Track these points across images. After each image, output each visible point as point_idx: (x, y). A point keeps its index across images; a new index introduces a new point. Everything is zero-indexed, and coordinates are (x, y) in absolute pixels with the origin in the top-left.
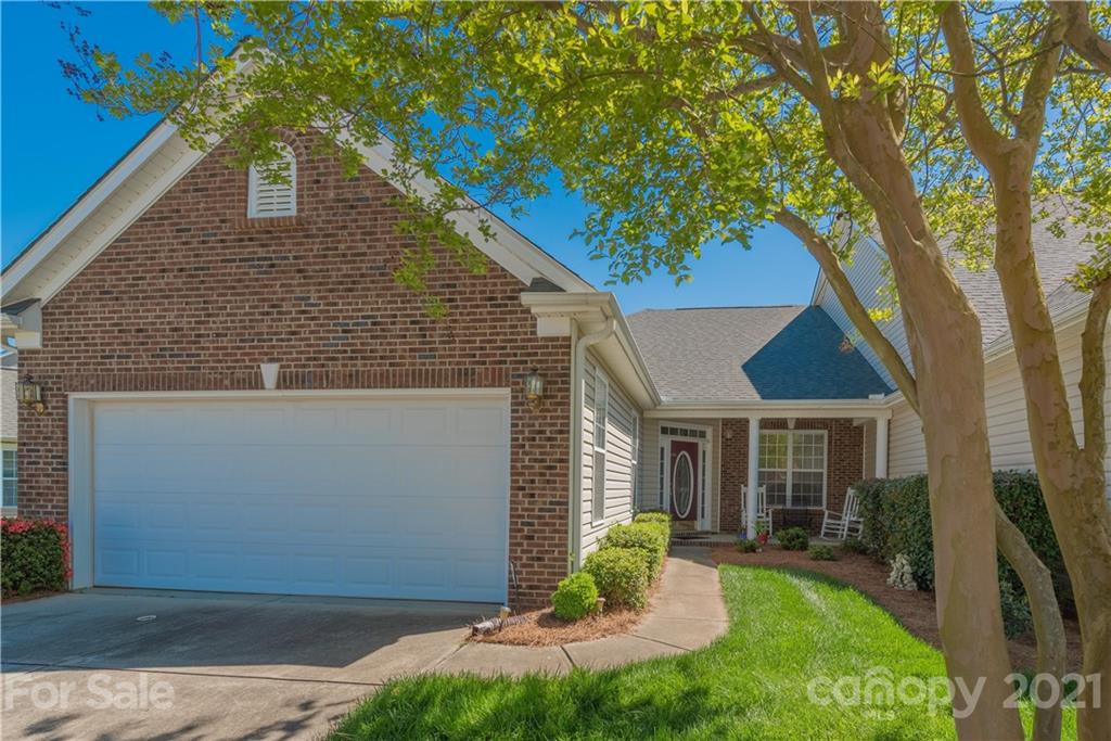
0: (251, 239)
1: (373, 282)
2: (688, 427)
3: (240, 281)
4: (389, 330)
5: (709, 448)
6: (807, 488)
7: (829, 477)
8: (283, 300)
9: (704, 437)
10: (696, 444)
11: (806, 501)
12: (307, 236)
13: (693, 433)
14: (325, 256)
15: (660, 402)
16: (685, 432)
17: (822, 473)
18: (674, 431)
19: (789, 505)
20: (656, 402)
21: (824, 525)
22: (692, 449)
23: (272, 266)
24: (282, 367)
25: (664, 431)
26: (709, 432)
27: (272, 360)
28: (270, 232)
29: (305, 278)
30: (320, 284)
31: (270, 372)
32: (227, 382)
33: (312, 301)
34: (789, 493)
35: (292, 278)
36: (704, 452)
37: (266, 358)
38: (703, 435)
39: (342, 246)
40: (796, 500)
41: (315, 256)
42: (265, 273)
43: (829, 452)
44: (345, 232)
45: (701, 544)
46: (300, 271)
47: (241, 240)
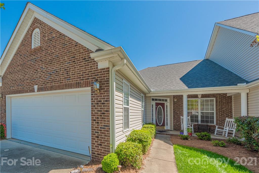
0: (32, 55)
1: (56, 60)
2: (161, 98)
3: (30, 65)
4: (60, 73)
5: (168, 104)
6: (207, 117)
7: (217, 114)
8: (38, 69)
9: (167, 101)
10: (164, 104)
11: (207, 122)
12: (42, 51)
13: (163, 100)
14: (46, 55)
15: (151, 91)
16: (160, 100)
17: (213, 113)
18: (156, 100)
19: (200, 123)
20: (150, 91)
21: (216, 131)
22: (163, 105)
23: (36, 60)
24: (38, 86)
25: (153, 100)
26: (168, 100)
27: (36, 84)
28: (35, 52)
29: (42, 62)
30: (45, 63)
31: (36, 87)
32: (29, 91)
33: (43, 68)
34: (200, 119)
35: (40, 63)
36: (167, 106)
37: (35, 84)
38: (166, 100)
39: (49, 52)
40: (202, 121)
41: (44, 56)
42: (35, 62)
43: (216, 105)
44: (50, 48)
45: (167, 134)
46: (41, 60)
47: (30, 55)
